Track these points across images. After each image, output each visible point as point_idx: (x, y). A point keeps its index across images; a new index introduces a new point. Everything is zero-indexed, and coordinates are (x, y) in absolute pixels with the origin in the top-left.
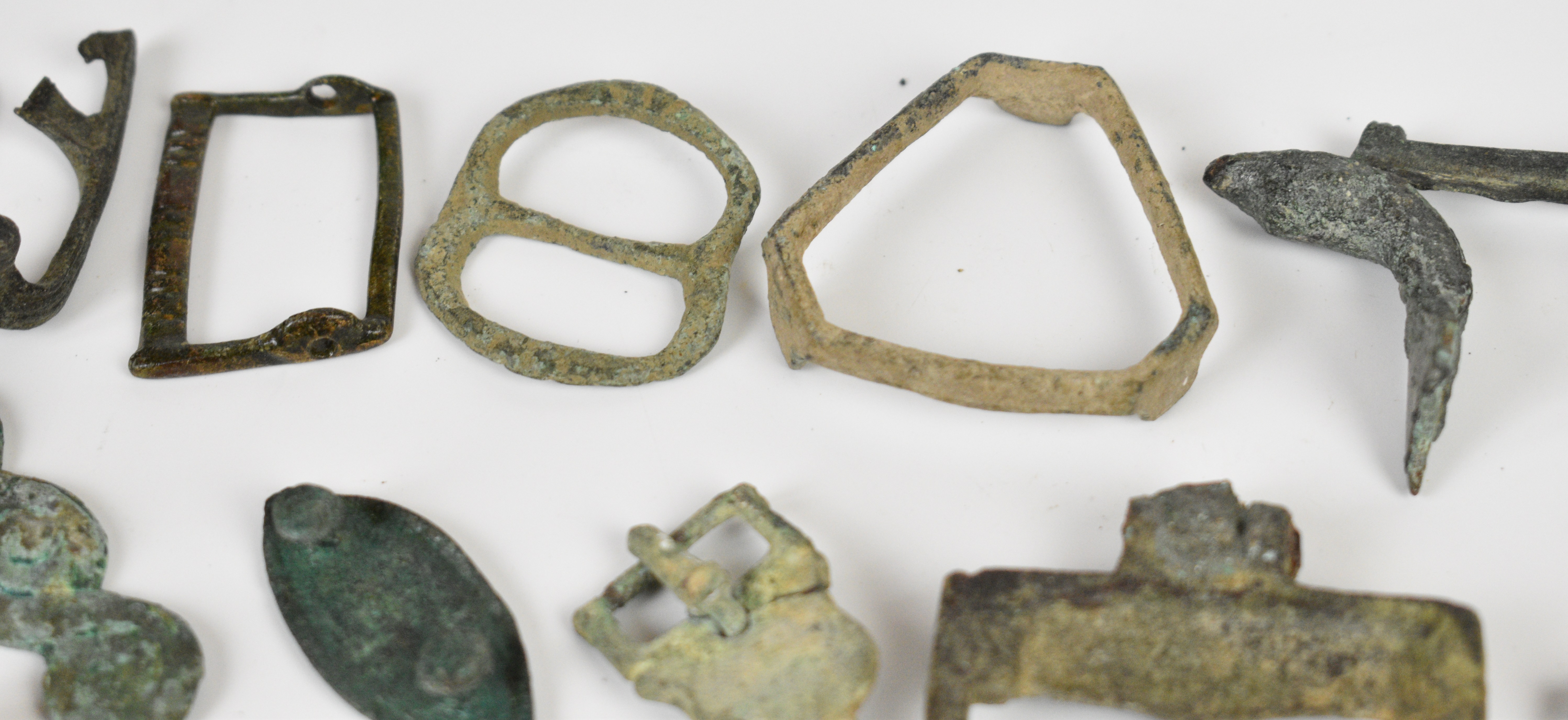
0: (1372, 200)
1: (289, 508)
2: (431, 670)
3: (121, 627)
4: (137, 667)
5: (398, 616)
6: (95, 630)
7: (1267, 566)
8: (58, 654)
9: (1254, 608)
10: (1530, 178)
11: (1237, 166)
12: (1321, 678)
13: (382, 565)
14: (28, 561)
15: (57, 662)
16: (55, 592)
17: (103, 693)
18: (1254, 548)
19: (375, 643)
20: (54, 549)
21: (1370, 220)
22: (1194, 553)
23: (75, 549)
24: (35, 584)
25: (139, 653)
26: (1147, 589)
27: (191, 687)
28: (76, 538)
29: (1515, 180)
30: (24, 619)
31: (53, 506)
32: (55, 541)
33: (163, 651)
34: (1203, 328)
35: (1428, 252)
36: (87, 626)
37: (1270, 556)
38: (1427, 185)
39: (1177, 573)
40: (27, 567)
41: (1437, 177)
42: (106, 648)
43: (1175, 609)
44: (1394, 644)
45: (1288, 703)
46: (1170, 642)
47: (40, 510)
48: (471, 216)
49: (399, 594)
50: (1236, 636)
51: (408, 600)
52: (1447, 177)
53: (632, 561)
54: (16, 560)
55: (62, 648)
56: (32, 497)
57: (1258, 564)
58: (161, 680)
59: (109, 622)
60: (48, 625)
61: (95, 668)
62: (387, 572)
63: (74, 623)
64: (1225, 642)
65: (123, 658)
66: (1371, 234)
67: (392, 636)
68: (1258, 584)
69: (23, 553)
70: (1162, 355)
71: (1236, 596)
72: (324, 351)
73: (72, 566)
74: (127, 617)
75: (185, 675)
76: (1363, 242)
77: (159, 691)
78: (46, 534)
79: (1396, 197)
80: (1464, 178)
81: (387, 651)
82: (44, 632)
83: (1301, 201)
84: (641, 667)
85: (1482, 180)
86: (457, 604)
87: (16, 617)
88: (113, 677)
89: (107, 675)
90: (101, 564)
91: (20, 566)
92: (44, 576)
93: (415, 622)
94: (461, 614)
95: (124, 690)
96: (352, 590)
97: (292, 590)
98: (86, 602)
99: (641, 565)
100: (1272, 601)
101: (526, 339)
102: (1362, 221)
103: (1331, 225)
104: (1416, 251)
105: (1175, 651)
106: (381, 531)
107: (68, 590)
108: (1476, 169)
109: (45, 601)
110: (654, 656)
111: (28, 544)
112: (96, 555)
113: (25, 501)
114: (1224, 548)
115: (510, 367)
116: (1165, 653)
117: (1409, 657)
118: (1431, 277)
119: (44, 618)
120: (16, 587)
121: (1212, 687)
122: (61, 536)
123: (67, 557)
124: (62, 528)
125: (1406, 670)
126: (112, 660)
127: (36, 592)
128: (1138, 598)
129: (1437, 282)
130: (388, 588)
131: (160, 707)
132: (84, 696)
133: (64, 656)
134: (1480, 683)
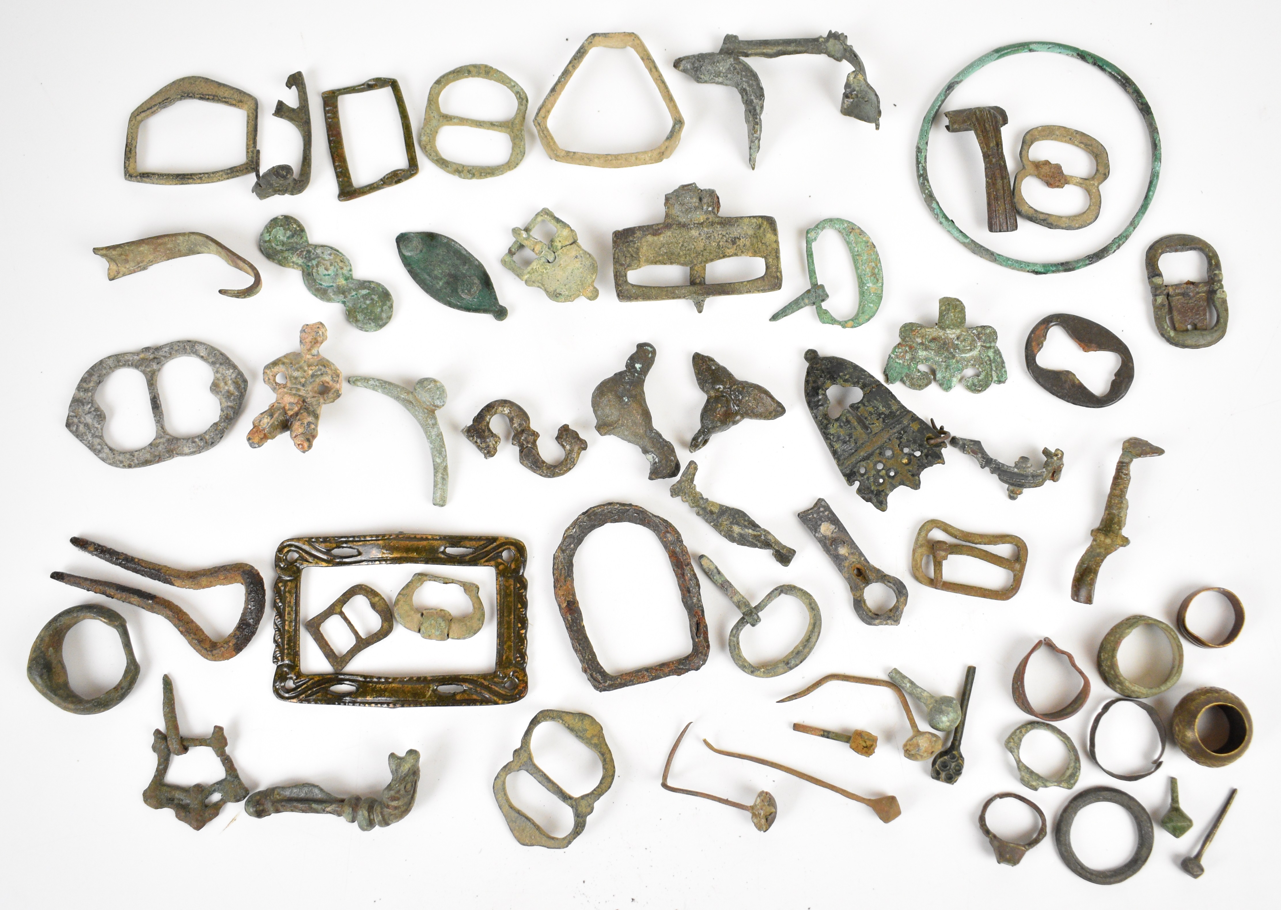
0: (729, 69)
1: (406, 246)
2: (463, 291)
3: (364, 292)
4: (373, 303)
5: (447, 271)
6: (356, 294)
7: (710, 212)
8: (348, 304)
9: (707, 227)
10: (780, 48)
11: (684, 62)
12: (730, 246)
13: (438, 255)
14: (329, 275)
15: (348, 306)
16: (340, 283)
18: (705, 207)
19: (443, 281)
20: (335, 270)
21: (729, 76)
22: (688, 211)
23: (342, 268)
24: (333, 282)
25: (372, 299)
26: (674, 226)
27: (391, 307)
28: (341, 264)
29: (775, 49)
30: (334, 295)
31: (330, 254)
32: (335, 267)
33: (379, 297)
34: (680, 128)
35: (749, 86)
36: (354, 293)
37: (710, 209)
38: (747, 55)
39: (683, 220)
40: (328, 277)
41: (750, 52)
42: (362, 300)
43: (684, 232)
44: (751, 232)
45: (721, 255)
46: (683, 242)
47: (327, 257)
48: (434, 122)
49: (446, 264)
50: (703, 236)
51: (449, 265)
52: (753, 51)
53: (514, 239)
54: (325, 275)
55: (348, 302)
56: (323, 253)
57: (707, 212)
58: (382, 307)
59: (360, 291)
60: (341, 295)
61: (360, 307)
62: (440, 257)
63: (349, 293)
64: (700, 239)
65: (368, 302)
66: (730, 80)
67: (447, 278)
68: (708, 219)
69: (326, 273)
70: (668, 141)
71: (702, 223)
72: (399, 181)
73: (343, 274)
74: (365, 288)
75: (388, 304)
76: (728, 82)
77: (382, 311)
78: (331, 265)
79: (737, 66)
80: (758, 51)
81: (447, 283)
82: (341, 297)
83: (706, 73)
84: (526, 277)
85: (765, 51)
86: (464, 263)
87: (331, 294)
89: (365, 308)
90: (351, 270)
91: (327, 277)
92: (335, 279)
93: (453, 272)
94: (466, 267)
96: (431, 265)
97: (412, 268)
98: (351, 285)
99: (518, 241)
100: (712, 224)
101: (463, 166)
102: (727, 76)
103: (717, 79)
104: (745, 86)
105: (685, 244)
106: (434, 243)
107: (344, 282)
108: (762, 47)
109: (338, 287)
110: (529, 273)
111: (327, 269)
112: (348, 269)
113: (321, 255)
114: (696, 208)
115: (460, 177)
116: (682, 245)
117: (755, 236)
118: (751, 95)
119: (340, 293)
120: (328, 284)
121: (698, 254)
122: (336, 264)
123: (340, 272)
124: (336, 262)
125: (755, 240)
126: (365, 303)
127: (334, 285)
128: (672, 230)
129: (753, 97)
130: (441, 262)
131: (384, 315)
132: (360, 317)
133: (350, 304)
134: (777, 242)
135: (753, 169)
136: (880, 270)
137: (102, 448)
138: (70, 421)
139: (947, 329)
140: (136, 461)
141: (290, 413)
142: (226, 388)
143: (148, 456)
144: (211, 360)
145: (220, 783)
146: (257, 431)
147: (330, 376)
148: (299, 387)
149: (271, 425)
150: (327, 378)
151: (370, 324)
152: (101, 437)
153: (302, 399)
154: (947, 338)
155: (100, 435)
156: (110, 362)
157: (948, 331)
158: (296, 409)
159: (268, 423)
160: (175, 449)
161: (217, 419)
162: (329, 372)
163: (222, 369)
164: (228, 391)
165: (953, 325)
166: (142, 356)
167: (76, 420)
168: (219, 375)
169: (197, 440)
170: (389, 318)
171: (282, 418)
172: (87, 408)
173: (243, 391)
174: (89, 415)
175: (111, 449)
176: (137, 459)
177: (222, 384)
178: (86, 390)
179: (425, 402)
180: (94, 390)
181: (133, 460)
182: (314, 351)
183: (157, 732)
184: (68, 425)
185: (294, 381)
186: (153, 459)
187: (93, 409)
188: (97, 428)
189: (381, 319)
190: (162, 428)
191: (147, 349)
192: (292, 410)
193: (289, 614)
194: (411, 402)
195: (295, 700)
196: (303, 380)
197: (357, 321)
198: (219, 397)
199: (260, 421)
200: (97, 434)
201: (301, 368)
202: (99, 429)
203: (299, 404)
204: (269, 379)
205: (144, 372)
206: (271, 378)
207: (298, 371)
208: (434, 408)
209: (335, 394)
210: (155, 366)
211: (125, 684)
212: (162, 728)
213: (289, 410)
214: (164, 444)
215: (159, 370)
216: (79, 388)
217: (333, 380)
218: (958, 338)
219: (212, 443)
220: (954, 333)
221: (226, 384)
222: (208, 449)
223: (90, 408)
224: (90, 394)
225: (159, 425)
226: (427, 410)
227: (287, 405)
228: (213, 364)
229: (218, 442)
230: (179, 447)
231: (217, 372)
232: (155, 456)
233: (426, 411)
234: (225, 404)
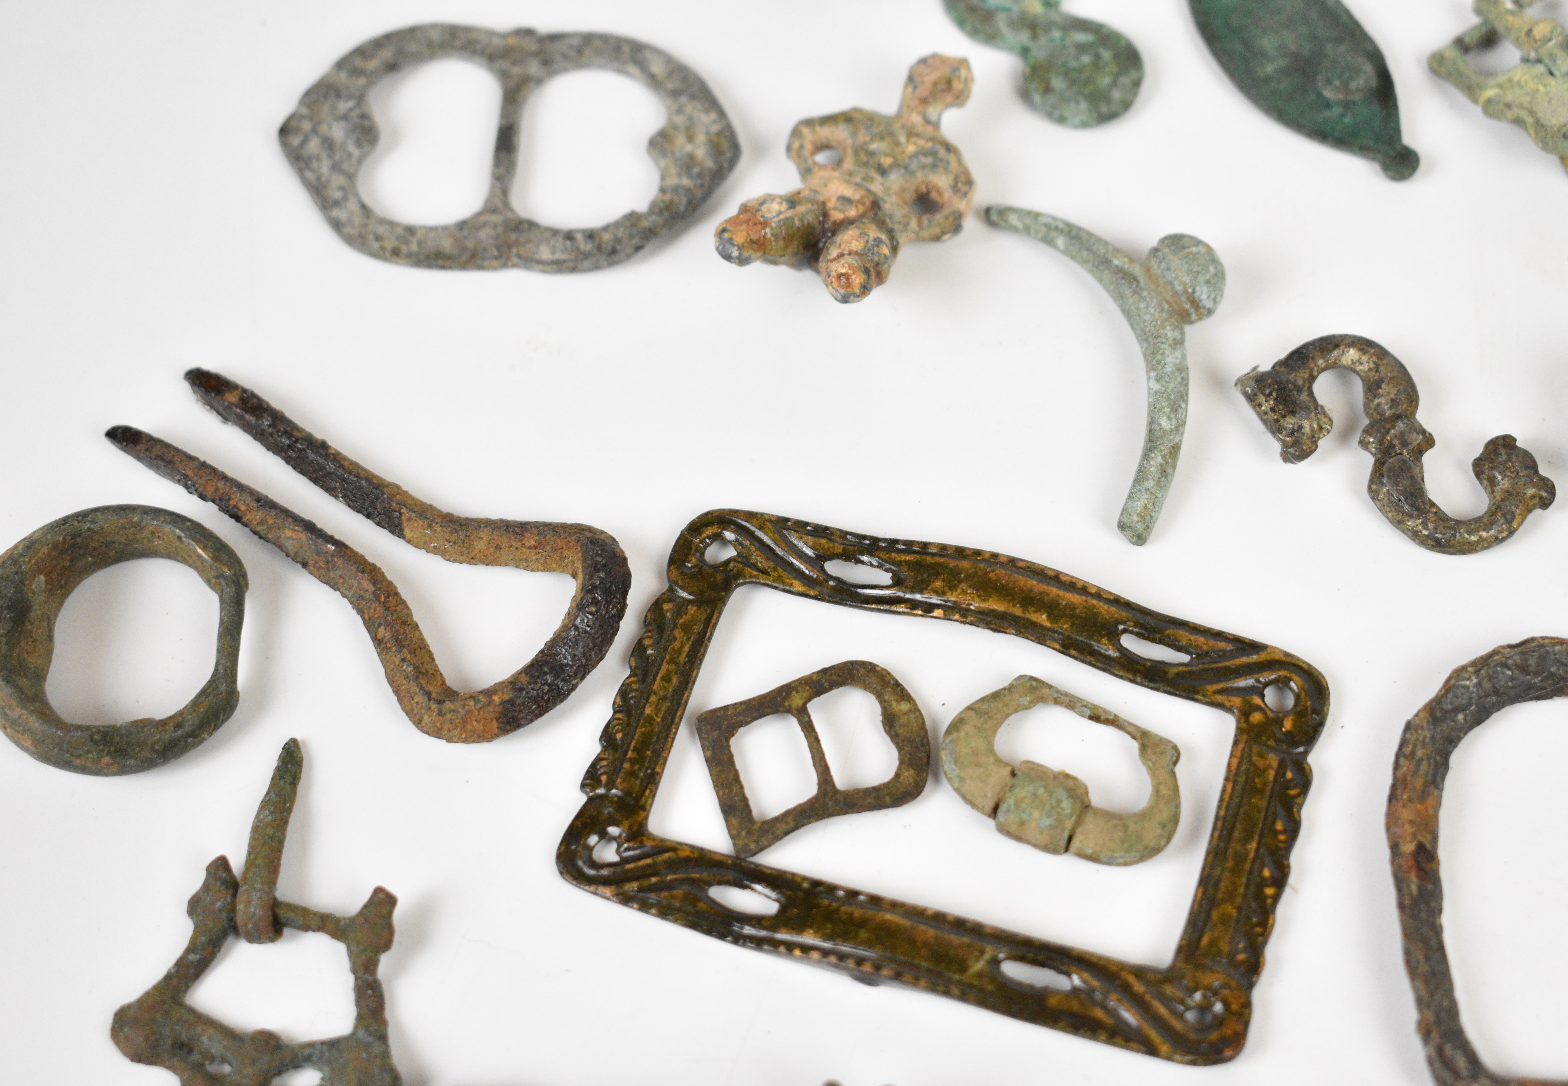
2: (1329, 81)
3: (1082, 37)
4: (1097, 64)
5: (1293, 47)
6: (1062, 38)
8: (1034, 54)
16: (1030, 9)
17: (1073, 82)
19: (1276, 65)
25: (1098, 57)
27: (1137, 83)
33: (1116, 56)
36: (1057, 34)
42: (1072, 51)
49: (1293, 31)
51: (1300, 35)
55: (1037, 49)
58: (1116, 77)
59: (1072, 34)
60: (1026, 32)
61: (1065, 64)
63: (1047, 31)
65: (1086, 59)
67: (1288, 61)
74: (1084, 34)
75: (1133, 74)
77: (1114, 84)
81: (1284, 72)
82: (1024, 37)
84: (1490, 93)
86: (1339, 41)
88: (1080, 71)
89: (1074, 70)
93: (1306, 52)
95: (1088, 81)
96: (1256, 26)
98: (1052, 18)
99: (1485, 22)
107: (1040, 9)
109: (1023, 15)
110: (1499, 86)
119: (1023, 26)
126: (1077, 60)
127: (1015, 8)
130: (1284, 26)
131: (1116, 95)
132: (1058, 83)
133: (1039, 53)
137: (345, 199)
138: (294, 124)
140: (414, 247)
141: (836, 216)
142: (689, 148)
143: (447, 244)
144: (671, 86)
145: (333, 1044)
146: (747, 222)
147: (951, 177)
148: (873, 173)
149: (787, 219)
150: (942, 181)
151: (1077, 102)
152: (351, 177)
153: (872, 198)
155: (352, 170)
156: (435, 36)
158: (852, 213)
159: (780, 213)
160: (517, 243)
161: (641, 205)
162: (954, 165)
163: (693, 109)
164: (691, 157)
166: (512, 41)
167: (306, 126)
168: (679, 120)
169: (579, 237)
170: (1126, 105)
171: (810, 218)
172: (344, 106)
173: (726, 165)
174: (343, 124)
175: (364, 207)
176: (420, 243)
177: (680, 140)
178: (356, 72)
179: (1171, 283)
180: (373, 77)
181: (407, 242)
182: (932, 112)
183: (221, 864)
184: (284, 131)
185: (864, 158)
186: (455, 252)
187: (356, 112)
188: (350, 155)
189: (1108, 100)
190: (505, 192)
191: (528, 32)
192: (842, 211)
193: (667, 679)
194: (1135, 279)
195: (607, 891)
196: (887, 161)
197: (1047, 90)
198: (663, 163)
199: (762, 203)
200: (345, 166)
201: (891, 134)
202: (354, 161)
203: (864, 204)
204: (802, 147)
205: (503, 76)
206: (808, 147)
207: (882, 139)
208: (1187, 306)
209: (951, 219)
210: (534, 68)
211: (192, 721)
212: (237, 862)
213: (835, 209)
214: (495, 226)
215: (539, 81)
216: (341, 64)
217: (955, 188)
219: (613, 252)
221: (690, 138)
222: (597, 267)
223: (351, 110)
224: (362, 81)
225: (498, 184)
226: (1170, 306)
227: (834, 200)
228: (675, 94)
229: (628, 257)
230: (529, 241)
231: (680, 111)
232: (463, 249)
233: (1166, 306)
234: (673, 181)
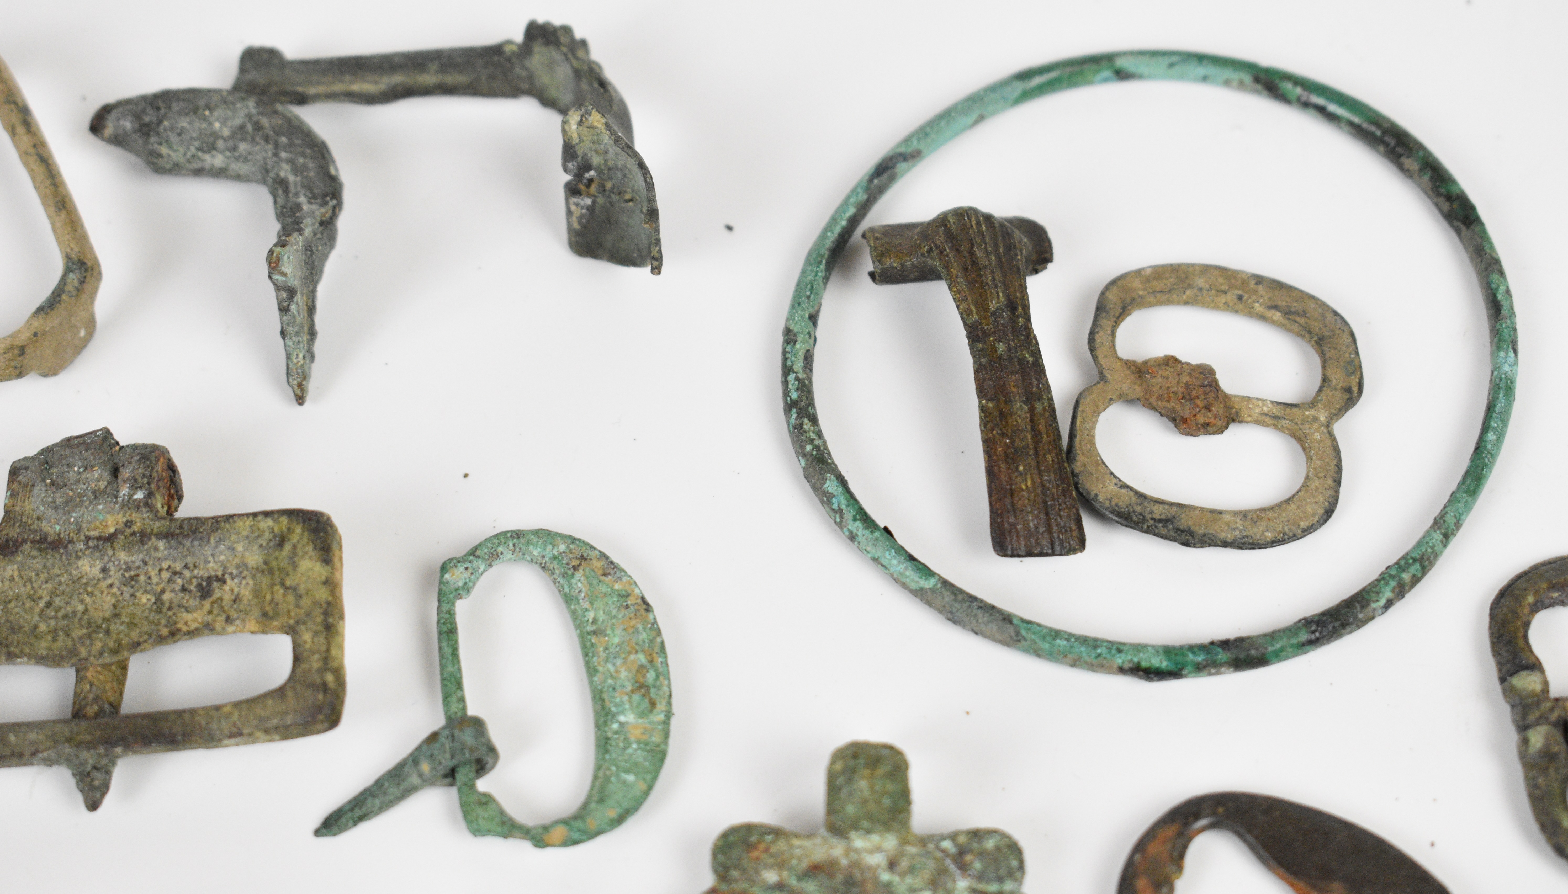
0: (242, 127)
7: (137, 505)
9: (128, 547)
10: (398, 79)
11: (114, 114)
12: (193, 603)
18: (124, 491)
21: (243, 147)
22: (70, 504)
26: (27, 547)
29: (385, 82)
34: (82, 282)
35: (296, 170)
37: (139, 495)
38: (302, 100)
39: (53, 528)
41: (312, 91)
43: (54, 561)
44: (254, 559)
45: (165, 632)
46: (53, 594)
50: (115, 577)
52: (322, 89)
57: (129, 505)
64: (104, 585)
66: (246, 160)
68: (129, 524)
70: (42, 315)
71: (110, 539)
76: (243, 168)
79: (265, 121)
80: (338, 87)
83: (173, 138)
85: (356, 87)
100: (144, 537)
102: (234, 149)
103: (207, 157)
104: (285, 171)
105: (57, 601)
108: (347, 78)
114: (97, 494)
116: (49, 604)
117: (267, 569)
118: (297, 195)
121: (93, 628)
125: (265, 581)
128: (19, 558)
129: (302, 199)
134: (332, 585)
135: (300, 400)
136: (664, 674)
139: (853, 835)
154: (856, 864)
157: (859, 842)
165: (870, 817)
218: (892, 865)
220: (878, 849)
